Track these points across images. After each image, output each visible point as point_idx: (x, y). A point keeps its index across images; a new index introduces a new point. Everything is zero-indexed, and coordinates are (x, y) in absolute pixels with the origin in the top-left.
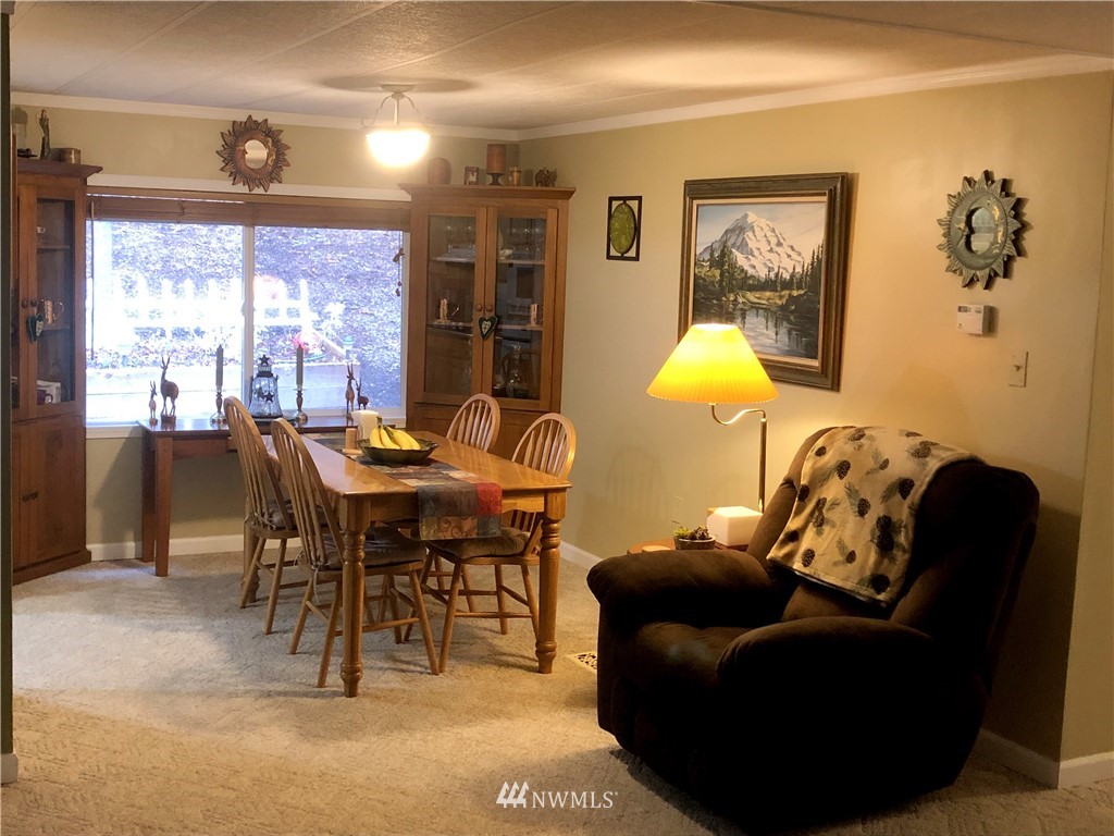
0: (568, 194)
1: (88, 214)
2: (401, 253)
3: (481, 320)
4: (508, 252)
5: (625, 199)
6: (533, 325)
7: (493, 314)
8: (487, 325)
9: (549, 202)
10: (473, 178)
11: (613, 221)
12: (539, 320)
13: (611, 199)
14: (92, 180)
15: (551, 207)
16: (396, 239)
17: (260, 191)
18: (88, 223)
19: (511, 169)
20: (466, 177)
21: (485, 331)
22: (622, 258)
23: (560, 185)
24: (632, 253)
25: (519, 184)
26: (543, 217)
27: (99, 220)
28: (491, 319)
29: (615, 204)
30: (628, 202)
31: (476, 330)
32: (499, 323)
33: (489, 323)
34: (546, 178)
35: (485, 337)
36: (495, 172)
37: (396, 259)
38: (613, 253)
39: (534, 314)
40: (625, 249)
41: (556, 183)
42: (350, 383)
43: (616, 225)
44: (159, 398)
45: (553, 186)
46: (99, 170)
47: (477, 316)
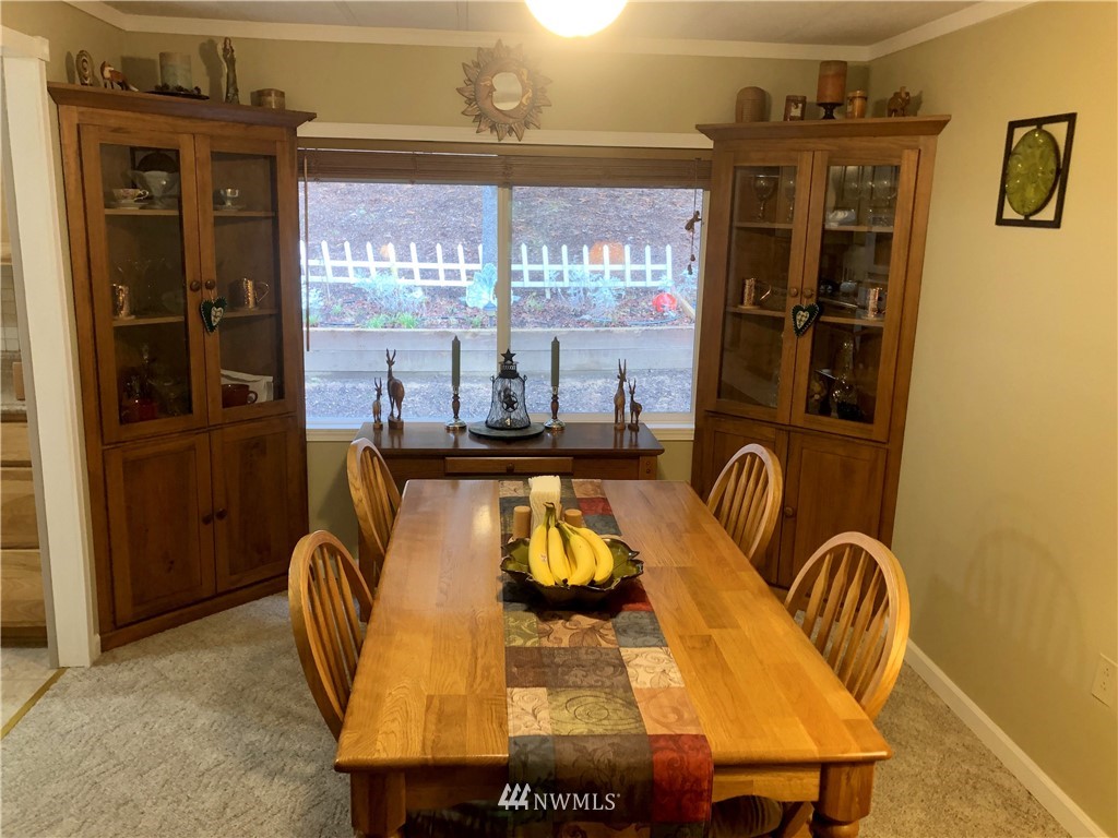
0: (938, 126)
1: (300, 173)
2: (696, 219)
3: (797, 309)
4: (841, 215)
5: (1039, 122)
6: (870, 318)
7: (812, 302)
8: (803, 316)
9: (906, 140)
10: (796, 112)
11: (1013, 162)
12: (879, 311)
13: (1013, 126)
14: (305, 130)
15: (908, 148)
16: (690, 201)
17: (512, 139)
18: (301, 184)
19: (851, 95)
20: (787, 110)
21: (800, 325)
22: (1026, 223)
23: (924, 114)
24: (1048, 214)
25: (862, 115)
26: (895, 162)
27: (317, 180)
28: (810, 309)
29: (1019, 133)
30: (1046, 127)
31: (789, 323)
32: (820, 314)
33: (807, 314)
34: (903, 105)
35: (799, 332)
36: (828, 100)
37: (690, 226)
38: (1009, 213)
39: (872, 303)
40: (1032, 208)
41: (919, 112)
42: (621, 385)
43: (1018, 166)
44: (385, 399)
45: (915, 115)
46: (311, 117)
47: (792, 303)
